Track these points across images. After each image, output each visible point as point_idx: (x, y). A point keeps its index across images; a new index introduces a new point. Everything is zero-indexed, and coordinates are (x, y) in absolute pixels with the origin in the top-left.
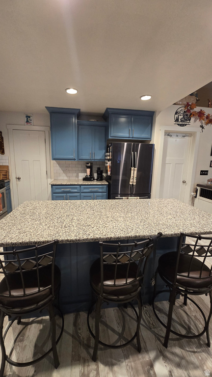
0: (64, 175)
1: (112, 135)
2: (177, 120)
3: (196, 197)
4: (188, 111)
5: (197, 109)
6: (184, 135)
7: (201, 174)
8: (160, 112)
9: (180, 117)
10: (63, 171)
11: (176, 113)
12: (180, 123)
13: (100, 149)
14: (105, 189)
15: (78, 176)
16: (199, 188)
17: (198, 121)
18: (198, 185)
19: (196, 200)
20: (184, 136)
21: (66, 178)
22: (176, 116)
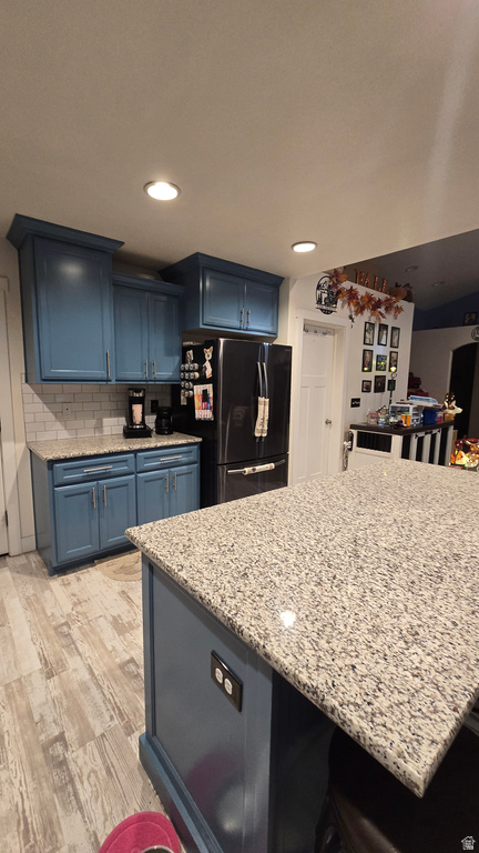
0: (58, 425)
1: (207, 320)
2: (319, 301)
3: (351, 449)
4: (335, 285)
5: (346, 285)
6: (324, 331)
7: (352, 406)
8: (295, 281)
9: (324, 296)
10: (55, 414)
11: (319, 287)
12: (324, 307)
13: (169, 353)
14: (194, 455)
15: (99, 427)
16: (355, 432)
17: (346, 306)
18: (353, 427)
19: (351, 455)
20: (325, 334)
21: (64, 434)
22: (319, 292)
